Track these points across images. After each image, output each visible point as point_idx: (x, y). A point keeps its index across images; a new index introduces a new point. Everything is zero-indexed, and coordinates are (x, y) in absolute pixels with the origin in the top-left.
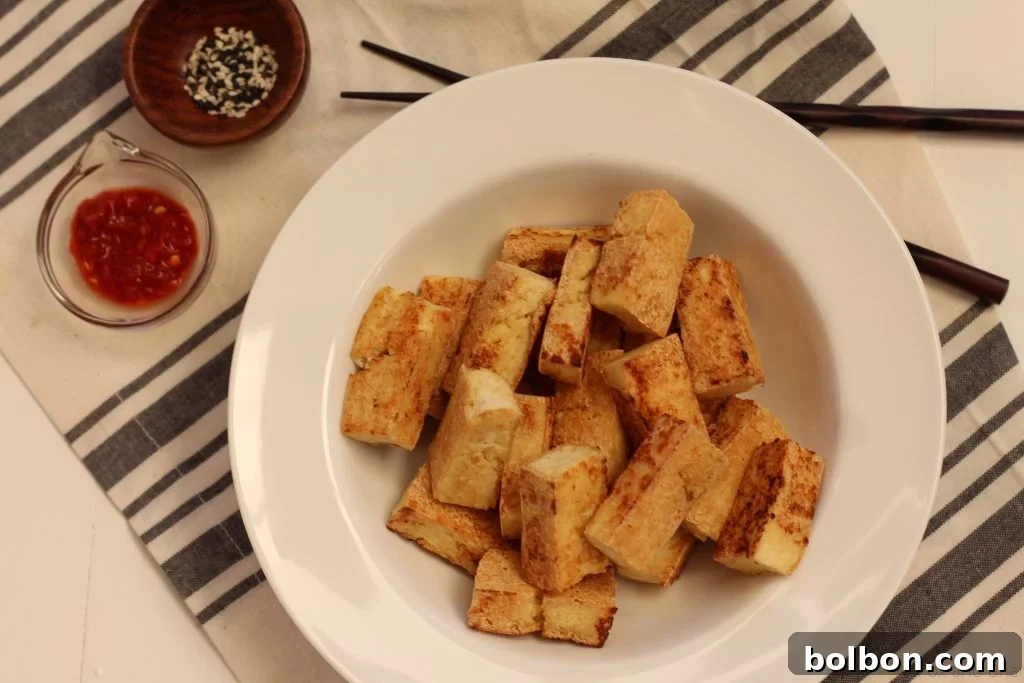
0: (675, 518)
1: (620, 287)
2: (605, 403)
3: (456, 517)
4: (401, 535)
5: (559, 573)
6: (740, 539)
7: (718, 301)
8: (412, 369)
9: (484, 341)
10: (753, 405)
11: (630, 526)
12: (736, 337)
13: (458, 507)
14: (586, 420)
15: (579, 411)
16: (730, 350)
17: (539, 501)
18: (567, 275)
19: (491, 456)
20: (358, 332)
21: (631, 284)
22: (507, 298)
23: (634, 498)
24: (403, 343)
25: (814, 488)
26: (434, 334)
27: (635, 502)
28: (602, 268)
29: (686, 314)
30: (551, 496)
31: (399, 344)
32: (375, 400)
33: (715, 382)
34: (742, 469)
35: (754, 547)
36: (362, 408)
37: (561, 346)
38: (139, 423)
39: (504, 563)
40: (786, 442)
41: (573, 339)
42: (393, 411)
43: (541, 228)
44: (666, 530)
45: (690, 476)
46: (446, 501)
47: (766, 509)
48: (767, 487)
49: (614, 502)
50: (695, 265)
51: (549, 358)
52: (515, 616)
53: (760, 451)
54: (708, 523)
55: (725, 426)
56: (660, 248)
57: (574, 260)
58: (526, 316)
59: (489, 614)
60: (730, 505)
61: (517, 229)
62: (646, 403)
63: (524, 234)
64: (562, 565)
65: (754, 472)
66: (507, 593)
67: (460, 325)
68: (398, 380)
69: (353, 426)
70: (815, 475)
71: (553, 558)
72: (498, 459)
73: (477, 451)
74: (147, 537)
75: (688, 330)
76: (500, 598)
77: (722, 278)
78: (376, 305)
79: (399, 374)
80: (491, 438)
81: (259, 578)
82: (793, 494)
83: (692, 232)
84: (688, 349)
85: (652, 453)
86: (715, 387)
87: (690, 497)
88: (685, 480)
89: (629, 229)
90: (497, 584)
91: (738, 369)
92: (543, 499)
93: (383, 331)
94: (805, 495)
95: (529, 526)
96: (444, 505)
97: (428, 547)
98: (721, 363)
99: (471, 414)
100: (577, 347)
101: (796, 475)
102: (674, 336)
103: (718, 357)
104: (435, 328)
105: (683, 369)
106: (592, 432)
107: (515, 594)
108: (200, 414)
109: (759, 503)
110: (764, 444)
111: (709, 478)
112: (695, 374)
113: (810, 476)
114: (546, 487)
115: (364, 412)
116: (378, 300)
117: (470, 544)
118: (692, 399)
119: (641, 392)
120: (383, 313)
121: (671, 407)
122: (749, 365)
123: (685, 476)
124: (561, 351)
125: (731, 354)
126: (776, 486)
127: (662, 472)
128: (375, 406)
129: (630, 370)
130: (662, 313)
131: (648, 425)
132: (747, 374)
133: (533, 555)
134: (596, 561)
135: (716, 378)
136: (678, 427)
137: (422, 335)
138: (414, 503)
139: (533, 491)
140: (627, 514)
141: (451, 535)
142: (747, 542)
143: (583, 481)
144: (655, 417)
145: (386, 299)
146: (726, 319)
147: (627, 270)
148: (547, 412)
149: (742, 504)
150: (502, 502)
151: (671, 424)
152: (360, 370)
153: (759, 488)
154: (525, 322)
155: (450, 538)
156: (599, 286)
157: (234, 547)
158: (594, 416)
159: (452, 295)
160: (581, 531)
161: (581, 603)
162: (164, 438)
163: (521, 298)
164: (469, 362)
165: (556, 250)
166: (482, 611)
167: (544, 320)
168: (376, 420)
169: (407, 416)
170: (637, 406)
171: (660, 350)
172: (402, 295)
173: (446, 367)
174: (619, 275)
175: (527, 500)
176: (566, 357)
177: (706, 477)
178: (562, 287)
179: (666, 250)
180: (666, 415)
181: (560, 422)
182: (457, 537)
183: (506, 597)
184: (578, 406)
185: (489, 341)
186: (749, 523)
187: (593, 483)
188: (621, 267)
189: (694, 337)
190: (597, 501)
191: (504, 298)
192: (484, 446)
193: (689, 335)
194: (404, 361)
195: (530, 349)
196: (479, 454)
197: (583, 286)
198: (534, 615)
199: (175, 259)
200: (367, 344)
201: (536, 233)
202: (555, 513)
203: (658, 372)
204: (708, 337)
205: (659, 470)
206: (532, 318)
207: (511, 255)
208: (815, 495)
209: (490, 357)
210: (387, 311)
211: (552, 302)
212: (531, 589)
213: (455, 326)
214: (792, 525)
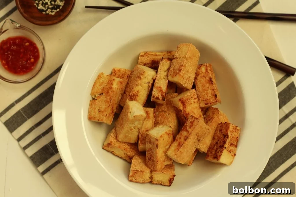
0: (194, 148)
1: (178, 76)
2: (172, 110)
3: (124, 145)
4: (107, 150)
5: (158, 166)
6: (214, 154)
7: (207, 78)
8: (111, 100)
9: (134, 91)
10: (217, 110)
11: (181, 152)
12: (213, 90)
13: (125, 142)
14: (166, 116)
15: (163, 112)
16: (211, 94)
17: (152, 144)
18: (160, 70)
19: (136, 128)
20: (93, 87)
21: (181, 75)
22: (141, 78)
23: (182, 143)
24: (108, 91)
25: (237, 137)
26: (118, 88)
27: (183, 144)
28: (171, 69)
29: (197, 82)
30: (156, 143)
31: (107, 91)
32: (99, 110)
33: (206, 104)
34: (214, 130)
35: (219, 158)
36: (95, 112)
37: (158, 94)
38: (21, 111)
39: (140, 160)
40: (229, 124)
41: (162, 92)
42: (105, 114)
43: (150, 52)
44: (191, 151)
45: (199, 135)
46: (121, 141)
47: (223, 146)
48: (223, 138)
49: (176, 144)
50: (200, 66)
51: (155, 98)
52: (143, 178)
53: (220, 125)
54: (204, 148)
55: (209, 116)
56: (190, 62)
57: (162, 66)
58: (147, 83)
59: (135, 177)
60: (210, 142)
61: (143, 52)
62: (185, 112)
63: (145, 54)
64: (159, 163)
65: (218, 132)
66: (141, 171)
67: (125, 84)
68: (106, 104)
69: (92, 117)
70: (237, 133)
71: (156, 161)
72: (138, 129)
73: (132, 127)
74: (25, 148)
75: (198, 87)
76: (139, 172)
77: (209, 71)
78: (99, 78)
79: (107, 102)
80: (136, 123)
81: (60, 161)
82: (231, 140)
83: (199, 56)
84: (198, 93)
85: (188, 128)
86: (206, 105)
87: (199, 140)
88: (197, 136)
89: (180, 56)
90: (138, 168)
91: (214, 100)
92: (154, 143)
93: (101, 87)
94: (235, 140)
95: (148, 151)
96: (121, 142)
97: (115, 154)
98: (208, 98)
99: (130, 116)
100: (164, 94)
101: (232, 134)
102: (194, 90)
103: (208, 96)
104: (118, 87)
105: (197, 100)
106: (168, 120)
107: (144, 171)
108: (41, 109)
109: (220, 143)
110: (221, 123)
111: (205, 135)
112: (200, 101)
113: (236, 134)
114: (155, 140)
115: (95, 113)
116: (99, 77)
117: (129, 154)
118: (199, 109)
119: (184, 108)
120: (101, 81)
121: (193, 112)
122: (217, 99)
123: (197, 135)
124: (159, 95)
125: (212, 95)
126: (226, 138)
127: (191, 135)
128: (99, 112)
129: (181, 102)
130: (190, 83)
131: (186, 119)
132: (217, 101)
133: (149, 159)
134: (169, 161)
135: (207, 103)
136: (196, 120)
137: (114, 89)
138: (111, 142)
139: (150, 140)
140: (180, 148)
141: (123, 151)
142: (217, 156)
143: (166, 138)
144: (188, 116)
145: (102, 76)
146: (210, 84)
147: (180, 70)
148: (154, 114)
149: (214, 142)
150: (139, 142)
151: (194, 119)
152: (94, 99)
153: (220, 138)
154: (147, 85)
155: (122, 152)
156: (171, 74)
157: (52, 151)
158: (168, 114)
159: (123, 74)
160: (165, 153)
161: (164, 173)
162: (30, 117)
163: (145, 77)
164: (129, 97)
165: (155, 60)
166: (133, 176)
167: (153, 85)
168: (100, 116)
169: (109, 115)
170: (183, 113)
171: (190, 95)
172: (107, 76)
173: (121, 98)
174: (177, 72)
175: (148, 143)
176: (160, 97)
177: (204, 135)
178: (159, 74)
179: (192, 63)
180: (192, 116)
181: (157, 116)
182: (125, 152)
183: (141, 172)
184: (163, 111)
185: (135, 91)
186: (217, 149)
187: (169, 138)
188: (178, 69)
189: (200, 89)
190: (170, 143)
191: (140, 78)
192: (134, 125)
193: (198, 89)
194: (108, 98)
195: (148, 93)
196: (132, 128)
197: (165, 74)
198: (149, 177)
199: (32, 60)
200: (96, 91)
201: (149, 54)
202: (157, 148)
203: (189, 101)
204: (204, 89)
205: (190, 134)
206: (149, 84)
207: (141, 62)
208: (237, 140)
209: (135, 96)
210: (102, 81)
211: (155, 79)
212: (149, 169)
213: (124, 85)
214: (231, 150)
